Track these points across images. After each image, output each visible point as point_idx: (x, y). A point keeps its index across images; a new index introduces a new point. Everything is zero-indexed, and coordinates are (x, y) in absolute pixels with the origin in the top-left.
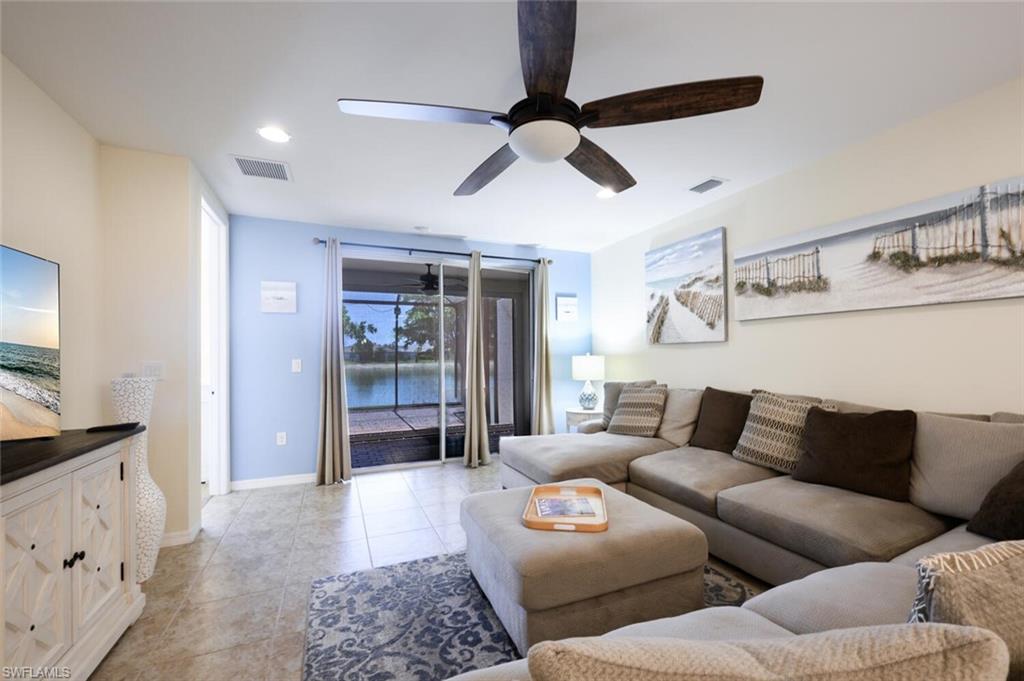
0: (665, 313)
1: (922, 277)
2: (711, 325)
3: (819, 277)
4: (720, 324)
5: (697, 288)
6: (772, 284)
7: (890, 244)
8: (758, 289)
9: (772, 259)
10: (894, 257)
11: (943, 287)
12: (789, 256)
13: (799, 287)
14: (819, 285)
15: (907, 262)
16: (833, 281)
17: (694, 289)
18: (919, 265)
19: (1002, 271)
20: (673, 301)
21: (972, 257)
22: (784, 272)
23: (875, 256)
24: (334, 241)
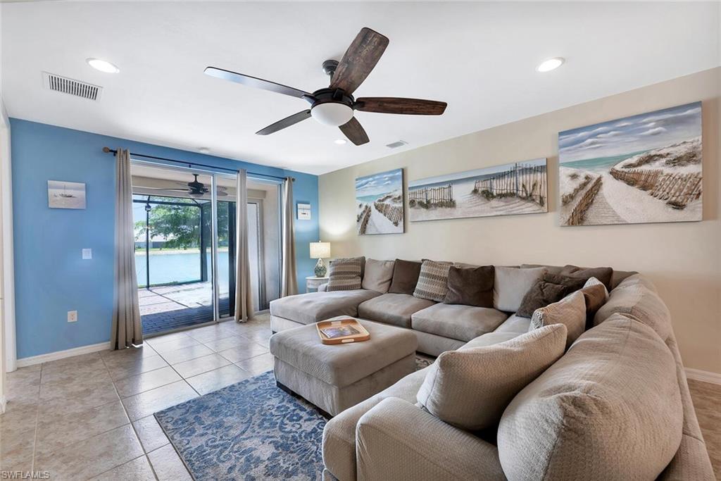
0: (369, 216)
1: (494, 203)
2: (396, 224)
3: (451, 200)
4: (401, 224)
5: (387, 202)
6: (428, 202)
7: (482, 186)
8: (421, 204)
9: (429, 189)
10: (483, 192)
11: (502, 208)
12: (437, 188)
13: (441, 204)
14: (451, 204)
15: (488, 195)
16: (457, 203)
17: (386, 202)
18: (493, 197)
19: (523, 202)
20: (373, 208)
21: (512, 195)
22: (434, 196)
23: (475, 191)
24: (125, 152)
